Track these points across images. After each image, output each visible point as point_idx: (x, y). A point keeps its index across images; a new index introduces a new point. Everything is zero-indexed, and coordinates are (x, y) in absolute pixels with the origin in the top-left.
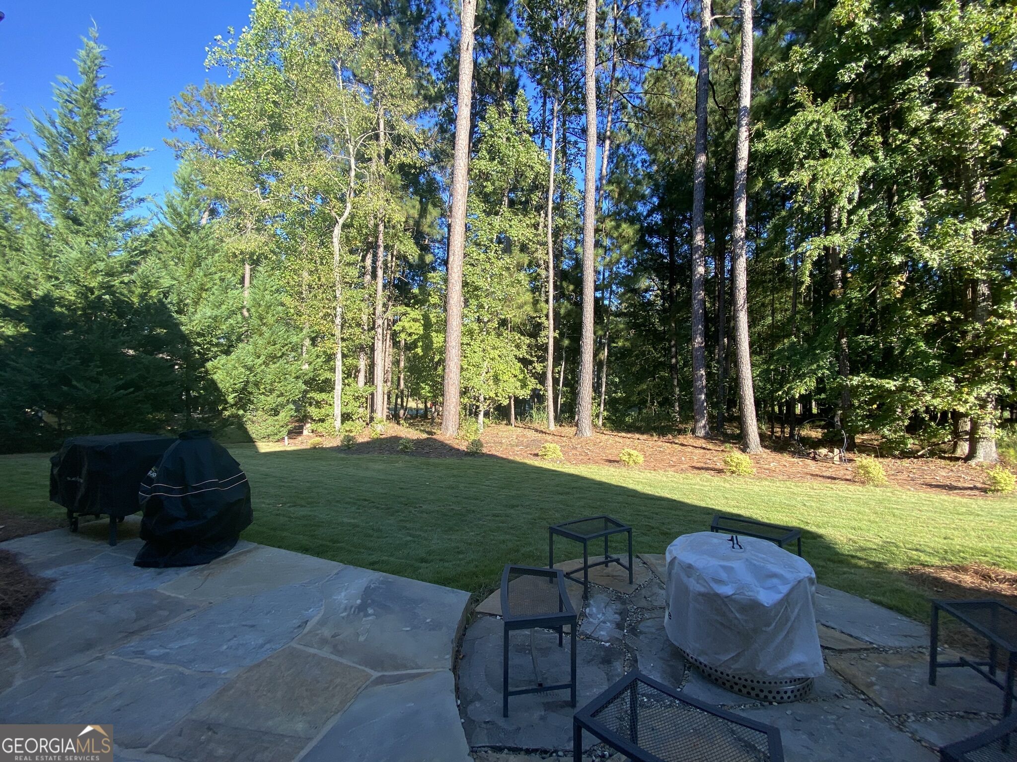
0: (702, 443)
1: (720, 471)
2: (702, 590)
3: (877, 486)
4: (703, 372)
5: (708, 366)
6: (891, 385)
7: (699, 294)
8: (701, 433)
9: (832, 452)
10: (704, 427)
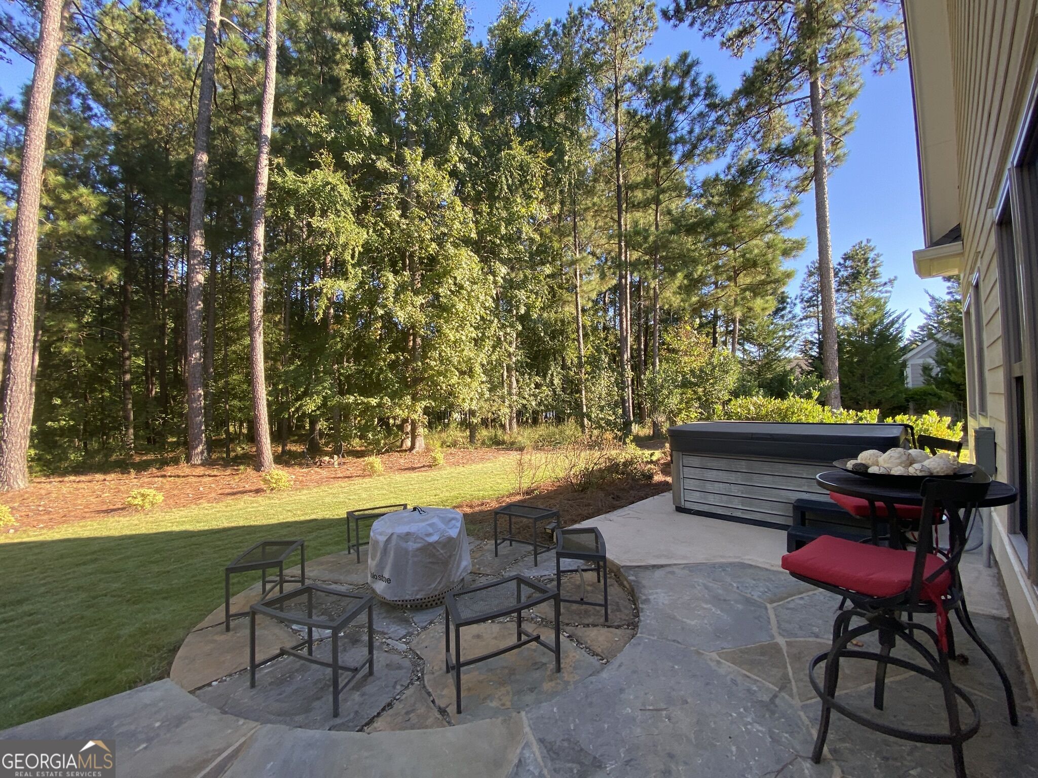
0: (200, 471)
1: (258, 491)
2: (419, 545)
3: (379, 476)
4: (201, 392)
5: (205, 386)
6: (374, 401)
7: (197, 304)
8: (197, 460)
9: (333, 458)
10: (202, 452)
